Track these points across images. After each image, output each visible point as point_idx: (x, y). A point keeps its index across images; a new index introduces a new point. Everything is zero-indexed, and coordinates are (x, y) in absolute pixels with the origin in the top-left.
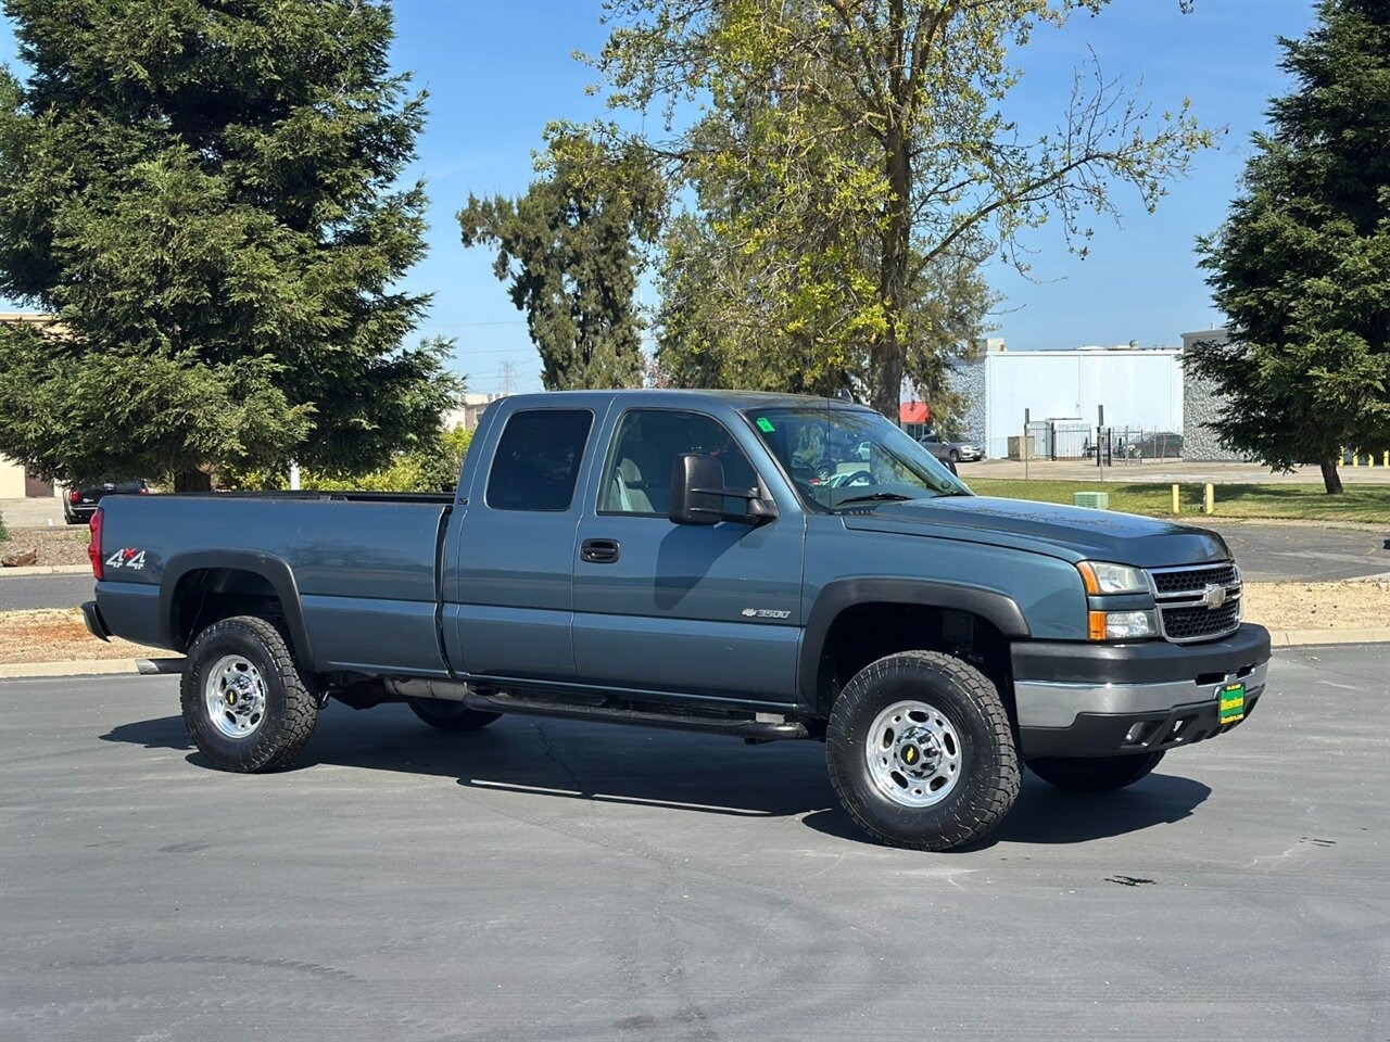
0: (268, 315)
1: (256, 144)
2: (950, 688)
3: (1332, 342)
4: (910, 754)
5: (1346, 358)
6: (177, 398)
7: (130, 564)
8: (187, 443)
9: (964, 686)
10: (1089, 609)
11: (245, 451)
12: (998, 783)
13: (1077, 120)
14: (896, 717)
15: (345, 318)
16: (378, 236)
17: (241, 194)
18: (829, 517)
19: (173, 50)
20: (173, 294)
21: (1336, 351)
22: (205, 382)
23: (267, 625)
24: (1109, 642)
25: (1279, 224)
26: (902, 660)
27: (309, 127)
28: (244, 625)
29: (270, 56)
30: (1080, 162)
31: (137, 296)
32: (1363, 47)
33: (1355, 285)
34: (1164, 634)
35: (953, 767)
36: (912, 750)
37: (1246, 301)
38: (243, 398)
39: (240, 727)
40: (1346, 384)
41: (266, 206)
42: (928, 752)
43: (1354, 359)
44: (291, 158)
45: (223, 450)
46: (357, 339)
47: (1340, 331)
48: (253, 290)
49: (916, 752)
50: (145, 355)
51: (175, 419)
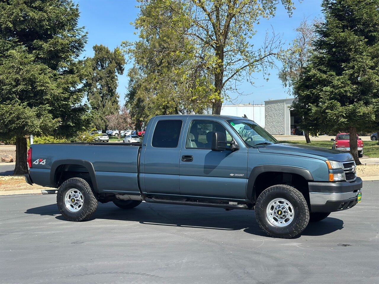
0: (47, 93)
1: (43, 46)
2: (291, 194)
3: (331, 103)
4: (280, 213)
5: (335, 108)
6: (22, 116)
7: (41, 163)
8: (25, 129)
9: (295, 194)
10: (329, 173)
11: (42, 131)
12: (305, 220)
13: (267, 44)
14: (275, 203)
15: (68, 95)
16: (76, 72)
17: (37, 59)
18: (254, 149)
19: (20, 19)
20: (20, 87)
21: (332, 106)
22: (30, 112)
23: (84, 180)
24: (334, 182)
25: (316, 73)
26: (277, 187)
27: (58, 41)
28: (77, 180)
29: (47, 21)
30: (268, 55)
31: (10, 88)
32: (337, 27)
33: (337, 89)
34: (345, 179)
35: (291, 216)
36: (280, 211)
37: (307, 93)
38: (40, 117)
39: (75, 209)
40: (335, 114)
41: (45, 63)
42: (285, 212)
43: (337, 108)
44: (53, 50)
45: (35, 132)
46: (70, 100)
47: (333, 101)
48: (44, 86)
49: (281, 212)
50: (13, 104)
51: (22, 123)
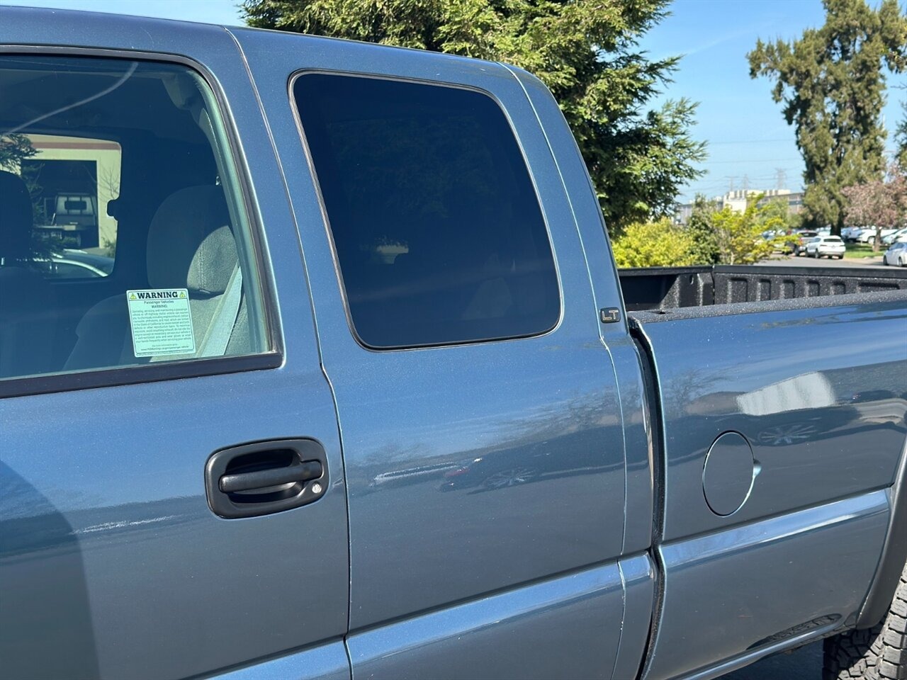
15: (570, 74)
